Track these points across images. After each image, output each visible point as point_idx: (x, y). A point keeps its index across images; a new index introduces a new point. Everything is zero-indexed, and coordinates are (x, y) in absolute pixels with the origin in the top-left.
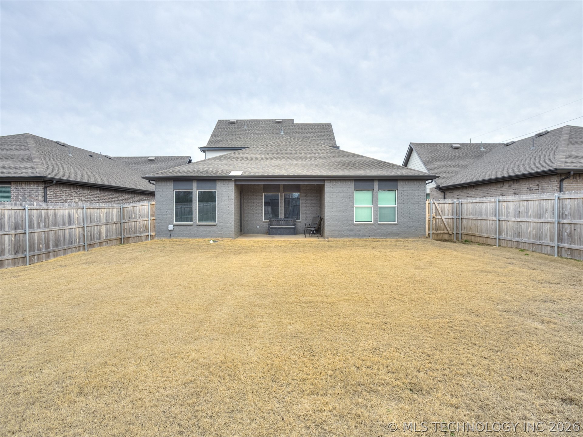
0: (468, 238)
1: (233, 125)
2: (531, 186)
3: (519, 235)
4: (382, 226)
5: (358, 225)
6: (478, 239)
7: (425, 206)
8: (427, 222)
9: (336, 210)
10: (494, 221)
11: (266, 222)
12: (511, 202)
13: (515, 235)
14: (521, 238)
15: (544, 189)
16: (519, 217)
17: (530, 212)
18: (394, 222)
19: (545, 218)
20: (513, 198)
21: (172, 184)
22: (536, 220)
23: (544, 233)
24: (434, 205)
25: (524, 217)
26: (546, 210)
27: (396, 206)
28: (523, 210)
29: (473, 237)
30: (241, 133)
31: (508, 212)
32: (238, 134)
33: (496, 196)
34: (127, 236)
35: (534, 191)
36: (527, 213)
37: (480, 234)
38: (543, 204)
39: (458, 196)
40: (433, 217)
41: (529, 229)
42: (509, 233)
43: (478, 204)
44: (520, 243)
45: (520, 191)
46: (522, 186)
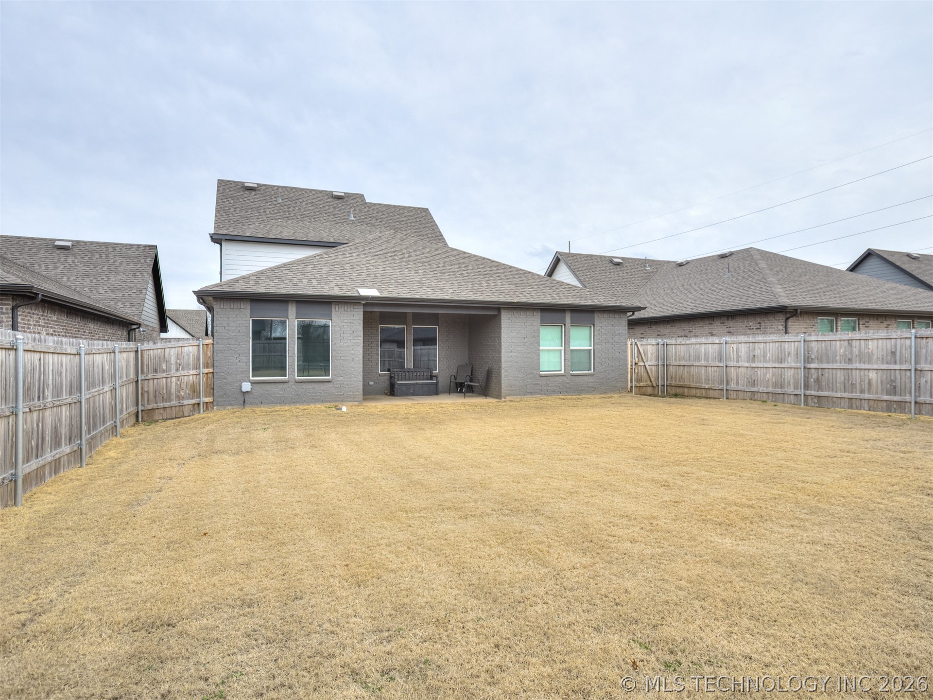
0: (679, 391)
1: (253, 193)
2: (751, 324)
3: (753, 383)
4: (576, 377)
5: (546, 376)
6: (694, 392)
7: (627, 348)
8: (629, 370)
9: (516, 354)
10: (717, 368)
11: (384, 375)
12: (743, 344)
13: (748, 384)
14: (757, 386)
15: (767, 328)
16: (753, 361)
17: (768, 355)
18: (590, 372)
19: (788, 363)
20: (746, 339)
21: (249, 307)
22: (777, 365)
23: (786, 380)
24: (636, 346)
25: (761, 361)
26: (789, 354)
27: (592, 348)
28: (759, 353)
29: (686, 390)
30: (276, 211)
31: (739, 357)
32: (270, 213)
33: (720, 336)
34: (150, 407)
35: (755, 330)
36: (765, 357)
37: (698, 385)
38: (784, 347)
39: (642, 334)
40: (636, 364)
41: (768, 376)
42: (740, 381)
43: (693, 346)
44: (756, 394)
45: (737, 329)
46: (739, 324)
